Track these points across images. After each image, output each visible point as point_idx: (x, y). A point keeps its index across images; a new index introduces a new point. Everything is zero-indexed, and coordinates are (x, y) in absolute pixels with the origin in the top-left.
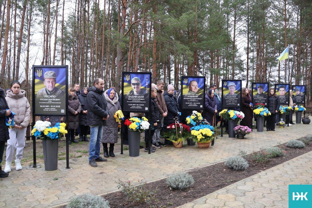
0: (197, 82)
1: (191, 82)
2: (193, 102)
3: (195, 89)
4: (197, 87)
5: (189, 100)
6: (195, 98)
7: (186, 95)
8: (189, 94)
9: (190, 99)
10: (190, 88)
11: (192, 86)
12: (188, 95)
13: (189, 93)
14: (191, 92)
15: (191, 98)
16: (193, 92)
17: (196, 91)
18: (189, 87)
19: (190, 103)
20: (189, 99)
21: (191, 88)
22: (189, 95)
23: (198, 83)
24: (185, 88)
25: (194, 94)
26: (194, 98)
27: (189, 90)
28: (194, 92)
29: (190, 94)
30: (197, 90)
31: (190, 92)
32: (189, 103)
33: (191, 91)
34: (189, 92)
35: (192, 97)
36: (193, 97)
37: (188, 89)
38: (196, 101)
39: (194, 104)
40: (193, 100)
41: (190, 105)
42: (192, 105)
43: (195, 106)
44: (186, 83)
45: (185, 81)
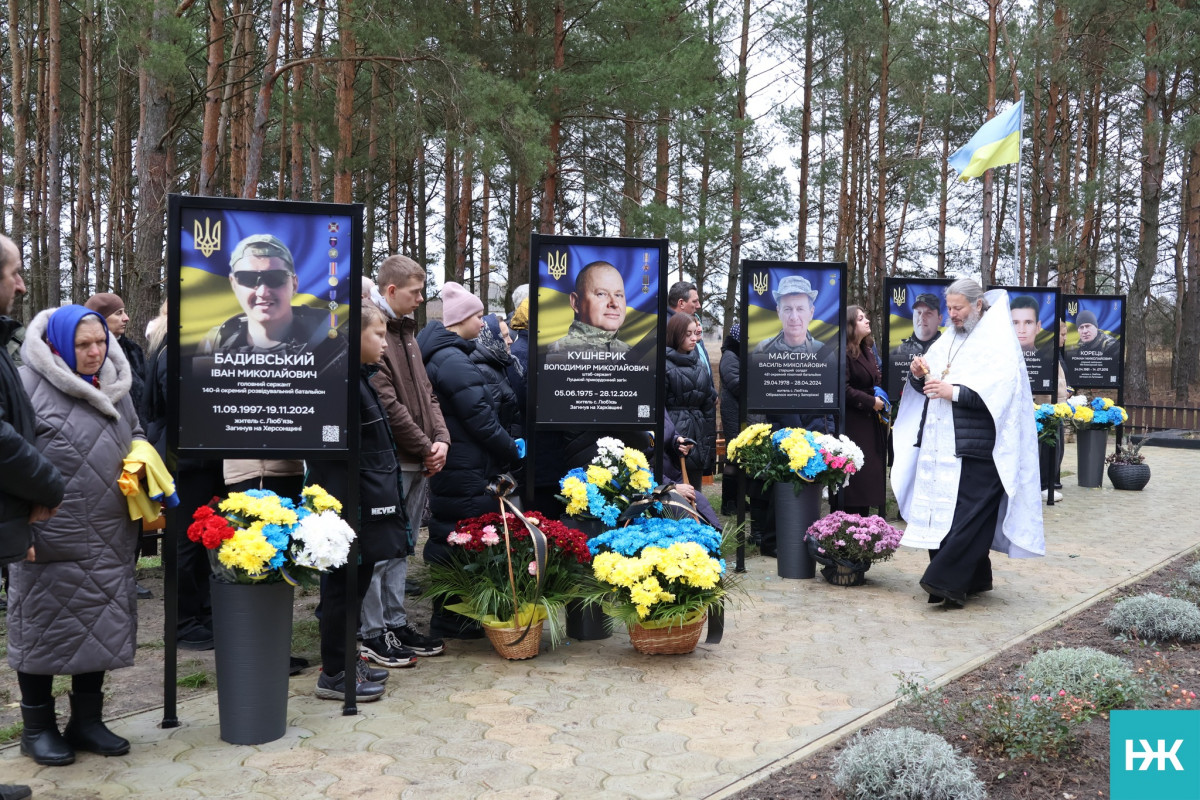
0: (619, 269)
1: (585, 269)
2: (596, 387)
3: (612, 311)
4: (620, 302)
5: (577, 374)
6: (609, 362)
7: (557, 347)
8: (577, 338)
9: (581, 367)
10: (578, 305)
11: (591, 296)
12: (569, 348)
13: (576, 333)
14: (584, 327)
16: (595, 331)
17: (615, 323)
18: (573, 301)
19: (582, 393)
20: (575, 367)
21: (588, 303)
22: (577, 348)
23: (625, 277)
24: (553, 304)
25: (605, 341)
26: (602, 363)
27: (577, 317)
28: (602, 328)
29: (580, 342)
30: (622, 319)
31: (580, 330)
32: (572, 393)
33: (589, 321)
34: (573, 327)
35: (588, 356)
36: (599, 356)
37: (568, 314)
38: (614, 380)
39: (604, 398)
40: (598, 375)
41: (577, 402)
42: (593, 405)
43: (610, 408)
44: (557, 278)
45: (550, 267)
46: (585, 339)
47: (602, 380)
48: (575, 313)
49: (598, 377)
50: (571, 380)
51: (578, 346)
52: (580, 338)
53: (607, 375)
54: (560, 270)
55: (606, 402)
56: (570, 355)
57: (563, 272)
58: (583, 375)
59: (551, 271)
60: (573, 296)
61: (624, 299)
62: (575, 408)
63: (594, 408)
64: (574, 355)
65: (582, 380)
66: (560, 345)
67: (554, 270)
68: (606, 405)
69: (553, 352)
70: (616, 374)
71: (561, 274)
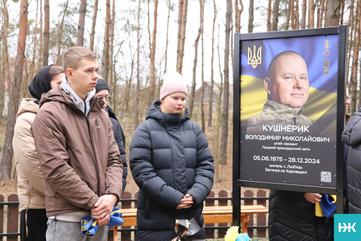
0: (303, 56)
1: (276, 58)
2: (286, 154)
3: (297, 91)
4: (304, 84)
5: (270, 143)
6: (295, 133)
7: (255, 122)
8: (270, 114)
9: (272, 137)
10: (270, 88)
11: (280, 80)
12: (263, 122)
13: (269, 110)
14: (275, 105)
15: (275, 134)
16: (284, 108)
17: (300, 101)
18: (266, 85)
19: (274, 159)
20: (269, 137)
21: (278, 85)
22: (269, 122)
23: (309, 63)
24: (252, 88)
25: (292, 116)
26: (289, 135)
27: (270, 97)
28: (289, 106)
29: (272, 118)
30: (305, 98)
31: (272, 107)
32: (266, 158)
33: (279, 101)
34: (267, 105)
35: (278, 128)
36: (288, 128)
37: (262, 95)
38: (299, 149)
39: (292, 164)
40: (286, 144)
41: (271, 166)
42: (283, 169)
43: (297, 172)
44: (254, 67)
45: (249, 59)
46: (276, 115)
47: (290, 149)
48: (268, 94)
49: (286, 146)
50: (266, 148)
51: (271, 121)
52: (272, 114)
53: (293, 144)
54: (257, 60)
55: (294, 167)
56: (264, 128)
57: (259, 61)
58: (275, 144)
59: (250, 62)
60: (267, 80)
61: (308, 80)
62: (269, 170)
63: (284, 171)
64: (267, 128)
65: (274, 148)
66: (257, 120)
67: (252, 61)
68: (293, 169)
69: (252, 126)
70: (301, 144)
71: (257, 63)
